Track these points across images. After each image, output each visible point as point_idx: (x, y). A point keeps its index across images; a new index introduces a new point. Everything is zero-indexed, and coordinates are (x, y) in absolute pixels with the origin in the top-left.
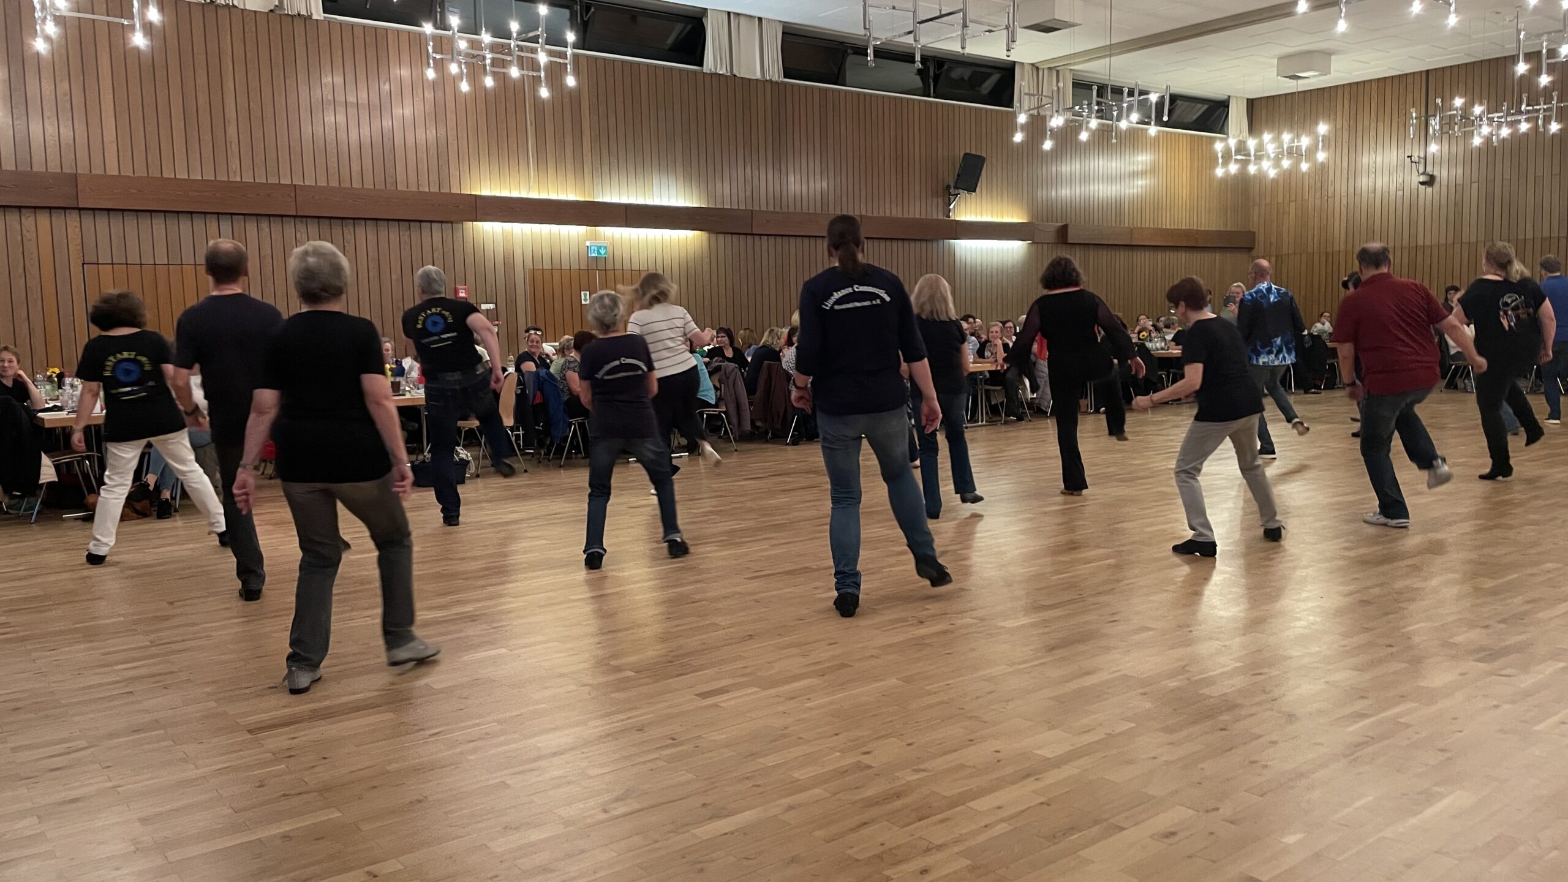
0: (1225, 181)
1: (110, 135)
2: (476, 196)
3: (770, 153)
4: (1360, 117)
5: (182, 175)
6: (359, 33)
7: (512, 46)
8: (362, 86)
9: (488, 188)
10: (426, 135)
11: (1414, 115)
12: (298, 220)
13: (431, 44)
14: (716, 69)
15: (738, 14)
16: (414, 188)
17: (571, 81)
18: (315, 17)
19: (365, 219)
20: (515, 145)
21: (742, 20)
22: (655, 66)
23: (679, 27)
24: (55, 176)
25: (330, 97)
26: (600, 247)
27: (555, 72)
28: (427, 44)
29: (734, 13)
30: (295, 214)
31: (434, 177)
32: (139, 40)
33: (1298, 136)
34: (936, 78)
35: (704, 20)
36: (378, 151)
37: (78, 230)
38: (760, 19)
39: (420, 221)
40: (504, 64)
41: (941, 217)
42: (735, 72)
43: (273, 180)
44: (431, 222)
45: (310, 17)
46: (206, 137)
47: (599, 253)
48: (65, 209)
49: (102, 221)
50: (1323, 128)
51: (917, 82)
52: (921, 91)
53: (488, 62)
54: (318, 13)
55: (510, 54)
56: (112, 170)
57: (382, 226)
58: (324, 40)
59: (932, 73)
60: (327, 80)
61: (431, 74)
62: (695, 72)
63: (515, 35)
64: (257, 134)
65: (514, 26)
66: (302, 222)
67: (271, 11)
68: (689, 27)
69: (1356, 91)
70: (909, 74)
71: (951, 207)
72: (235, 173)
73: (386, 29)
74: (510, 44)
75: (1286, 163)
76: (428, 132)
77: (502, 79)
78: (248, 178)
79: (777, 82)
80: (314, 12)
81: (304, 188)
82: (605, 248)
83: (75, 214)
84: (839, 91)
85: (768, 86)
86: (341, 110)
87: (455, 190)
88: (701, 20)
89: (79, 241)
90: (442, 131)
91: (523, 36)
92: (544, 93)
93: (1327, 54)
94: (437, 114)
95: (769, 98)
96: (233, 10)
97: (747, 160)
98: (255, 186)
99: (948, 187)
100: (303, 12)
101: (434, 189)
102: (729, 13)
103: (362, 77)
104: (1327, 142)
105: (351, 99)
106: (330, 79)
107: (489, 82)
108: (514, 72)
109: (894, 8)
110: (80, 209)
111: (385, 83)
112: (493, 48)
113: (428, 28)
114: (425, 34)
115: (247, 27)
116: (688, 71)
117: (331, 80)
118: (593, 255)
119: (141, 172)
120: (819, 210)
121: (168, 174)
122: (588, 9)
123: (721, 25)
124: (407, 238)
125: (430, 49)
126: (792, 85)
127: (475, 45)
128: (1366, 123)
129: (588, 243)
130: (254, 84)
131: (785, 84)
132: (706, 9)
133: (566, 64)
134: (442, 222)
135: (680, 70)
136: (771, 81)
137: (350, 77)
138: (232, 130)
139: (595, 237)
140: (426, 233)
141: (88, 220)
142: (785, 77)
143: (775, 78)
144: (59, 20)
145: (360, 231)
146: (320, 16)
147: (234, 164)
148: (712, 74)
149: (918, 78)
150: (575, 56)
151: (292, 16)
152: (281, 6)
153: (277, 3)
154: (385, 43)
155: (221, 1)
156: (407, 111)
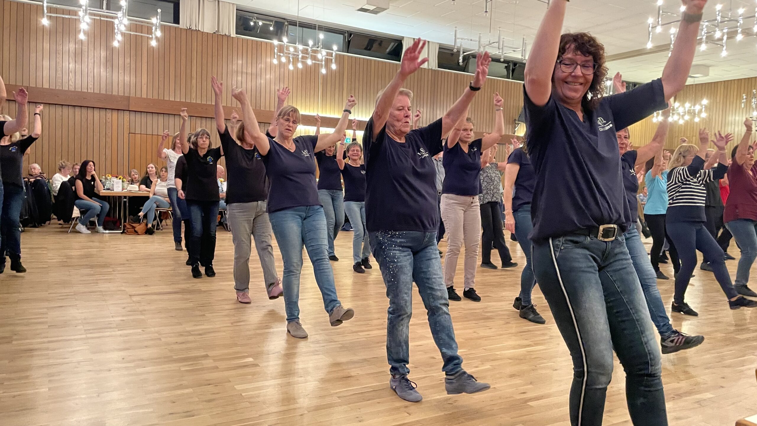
1: (144, 80)
5: (172, 99)
6: (250, 44)
8: (250, 66)
11: (744, 97)
16: (266, 109)
17: (334, 67)
18: (232, 36)
20: (313, 93)
22: (378, 61)
24: (121, 97)
25: (235, 69)
27: (328, 62)
28: (275, 49)
32: (154, 43)
34: (513, 70)
35: (402, 42)
36: (254, 93)
37: (128, 119)
40: (306, 58)
41: (510, 134)
43: (208, 103)
45: (230, 36)
46: (183, 86)
48: (124, 110)
49: (138, 115)
50: (705, 101)
51: (505, 72)
52: (506, 77)
53: (300, 56)
54: (233, 34)
55: (308, 54)
56: (144, 96)
58: (235, 45)
59: (511, 68)
60: (235, 62)
61: (275, 61)
63: (310, 46)
64: (204, 83)
65: (311, 43)
67: (214, 33)
68: (396, 44)
70: (501, 68)
71: (516, 129)
72: (194, 100)
73: (261, 42)
74: (308, 50)
75: (687, 117)
77: (305, 65)
78: (199, 102)
79: (435, 70)
83: (128, 113)
84: (464, 75)
85: (430, 71)
86: (244, 76)
89: (128, 124)
91: (314, 45)
92: (324, 71)
94: (280, 78)
95: (430, 77)
96: (198, 32)
98: (201, 105)
99: (515, 120)
100: (227, 34)
103: (249, 61)
105: (249, 71)
107: (300, 66)
108: (309, 62)
109: (471, 40)
110: (130, 111)
111: (259, 64)
112: (302, 51)
113: (275, 41)
114: (273, 44)
115: (204, 39)
116: (393, 64)
117: (239, 63)
119: (155, 97)
121: (166, 98)
122: (351, 35)
126: (442, 71)
127: (296, 49)
128: (731, 100)
130: (205, 61)
131: (438, 71)
132: (403, 37)
133: (332, 59)
135: (390, 63)
136: (432, 69)
137: (244, 61)
138: (194, 81)
141: (133, 115)
142: (438, 68)
143: (434, 68)
147: (194, 95)
149: (505, 70)
150: (336, 55)
151: (223, 35)
152: (218, 31)
153: (217, 30)
154: (260, 47)
155: (194, 28)
156: (268, 76)
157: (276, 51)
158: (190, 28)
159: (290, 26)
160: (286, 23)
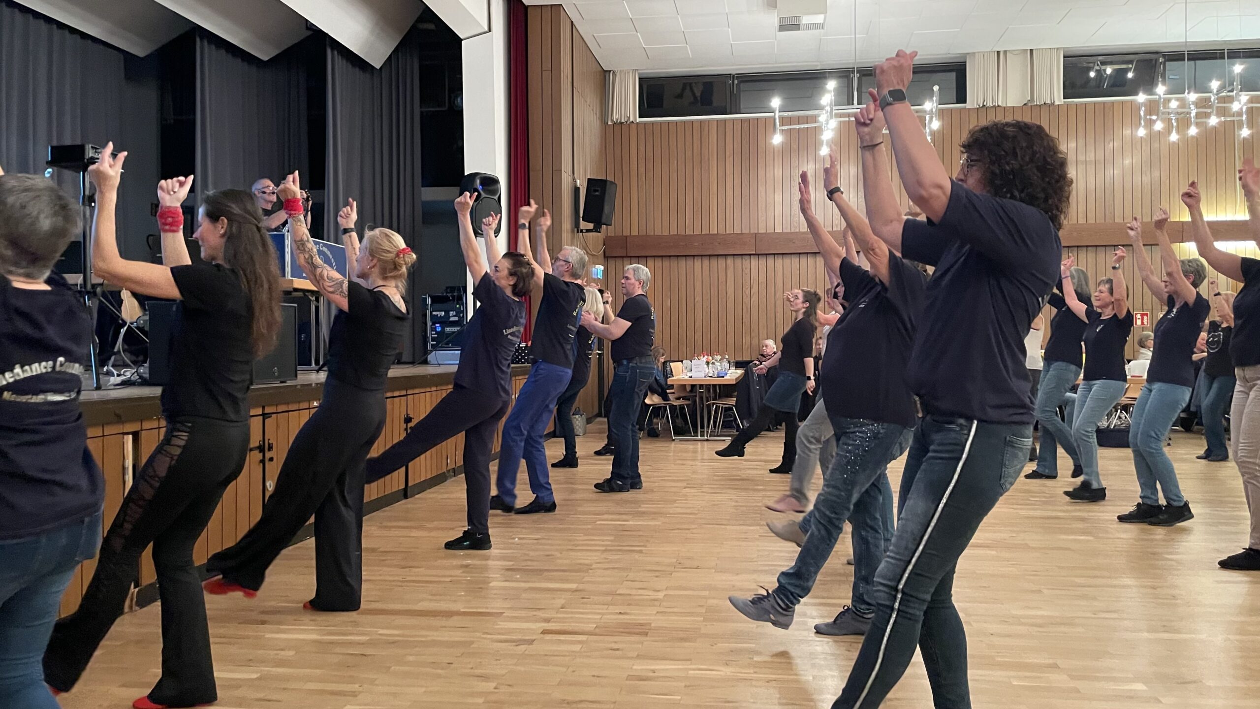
2: (1182, 222)
6: (1090, 109)
7: (1212, 100)
8: (1091, 148)
10: (1142, 179)
13: (1143, 109)
18: (1057, 103)
20: (1224, 178)
28: (1140, 109)
31: (1147, 207)
36: (1101, 195)
40: (1207, 115)
45: (1053, 104)
53: (1193, 114)
54: (1059, 99)
55: (1210, 107)
58: (1063, 119)
61: (1142, 132)
63: (1215, 91)
65: (1216, 84)
67: (1025, 104)
73: (1112, 102)
74: (1210, 98)
76: (1143, 175)
77: (1204, 128)
80: (1056, 100)
91: (1224, 89)
92: (1246, 132)
96: (998, 109)
100: (1048, 102)
103: (1090, 140)
107: (1193, 131)
108: (1214, 120)
111: (1109, 143)
112: (1197, 103)
113: (1141, 96)
114: (1138, 101)
127: (1183, 104)
137: (1081, 142)
146: (1061, 101)
151: (1040, 106)
152: (1032, 100)
153: (1029, 99)
154: (1111, 113)
155: (990, 104)
156: (1127, 162)
157: (1142, 113)
158: (984, 106)
159: (1167, 63)
160: (1161, 60)
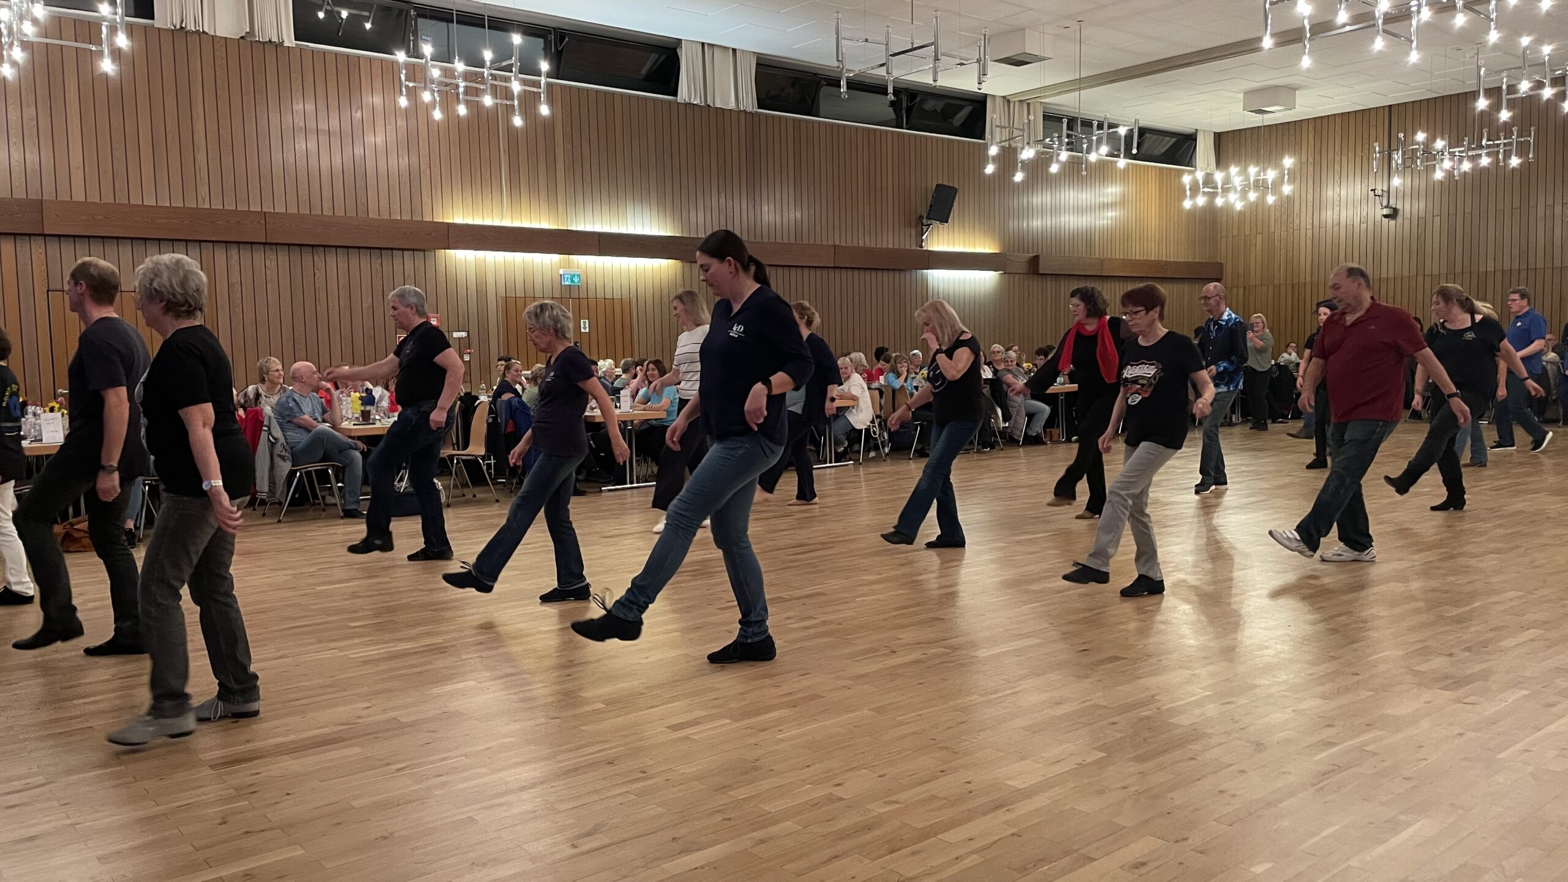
0: (1193, 213)
1: (76, 159)
2: (448, 224)
3: (744, 183)
4: (1324, 152)
5: (150, 201)
6: (330, 60)
7: (486, 75)
8: (334, 114)
9: (460, 216)
10: (399, 162)
11: (1377, 149)
12: (267, 247)
13: (404, 72)
14: (690, 99)
15: (713, 45)
16: (385, 216)
17: (544, 110)
18: (286, 44)
19: (336, 247)
20: (489, 173)
21: (717, 51)
22: (630, 96)
23: (653, 57)
24: (20, 203)
25: (302, 124)
26: (574, 276)
27: (529, 101)
28: (400, 72)
29: (708, 44)
30: (264, 241)
31: (406, 205)
32: (107, 66)
33: (1264, 170)
34: (909, 110)
35: (678, 50)
36: (350, 179)
37: (43, 257)
38: (734, 50)
39: (392, 249)
40: (478, 92)
41: (914, 248)
42: (710, 102)
43: (242, 207)
44: (403, 250)
45: (281, 44)
46: (175, 165)
47: (572, 281)
48: (30, 235)
49: (67, 248)
50: (1288, 162)
51: (890, 113)
52: (894, 123)
53: (461, 90)
54: (290, 41)
55: (483, 82)
56: (79, 196)
57: (354, 255)
58: (295, 66)
59: (904, 105)
60: (298, 107)
61: (403, 102)
62: (670, 102)
63: (488, 64)
64: (227, 160)
65: (488, 55)
66: (271, 250)
67: (242, 38)
68: (664, 57)
69: (1321, 124)
70: (882, 106)
71: (924, 237)
72: (204, 200)
73: (359, 57)
74: (483, 73)
75: (1252, 196)
76: (400, 160)
77: (476, 108)
78: (217, 205)
79: (751, 113)
80: (285, 39)
81: (274, 215)
82: (579, 276)
83: (41, 240)
84: (813, 122)
85: (743, 116)
86: (312, 138)
87: (428, 218)
88: (675, 50)
89: (44, 267)
90: (414, 159)
91: (496, 64)
92: (518, 121)
93: (1292, 89)
94: (410, 141)
95: (743, 130)
96: (204, 36)
97: (721, 188)
98: (223, 213)
99: (921, 217)
100: (275, 39)
101: (407, 217)
102: (703, 44)
103: (333, 103)
104: (1293, 175)
105: (323, 126)
106: (301, 106)
107: (462, 110)
108: (488, 101)
109: (866, 40)
110: (45, 236)
111: (357, 110)
112: (466, 76)
113: (401, 56)
114: (397, 62)
115: (217, 54)
116: (662, 101)
117: (303, 107)
118: (567, 283)
119: (108, 199)
120: (792, 240)
121: (136, 200)
122: (562, 38)
123: (695, 58)
124: (378, 266)
125: (403, 77)
126: (767, 116)
127: (448, 73)
128: (1331, 156)
129: (561, 272)
130: (224, 109)
131: (760, 114)
132: (680, 40)
133: (540, 93)
134: (413, 250)
135: (655, 99)
136: (745, 111)
137: (321, 103)
138: (201, 156)
139: (569, 265)
140: (398, 261)
141: (53, 246)
142: (759, 108)
143: (749, 109)
144: (26, 45)
145: (331, 259)
146: (292, 43)
147: (203, 191)
148: (686, 104)
149: (891, 109)
150: (549, 86)
151: (264, 43)
152: (251, 33)
153: (248, 30)
154: (357, 70)
155: (191, 27)
156: (380, 139)
158: (182, 28)
159: (419, 20)
160: (412, 12)
